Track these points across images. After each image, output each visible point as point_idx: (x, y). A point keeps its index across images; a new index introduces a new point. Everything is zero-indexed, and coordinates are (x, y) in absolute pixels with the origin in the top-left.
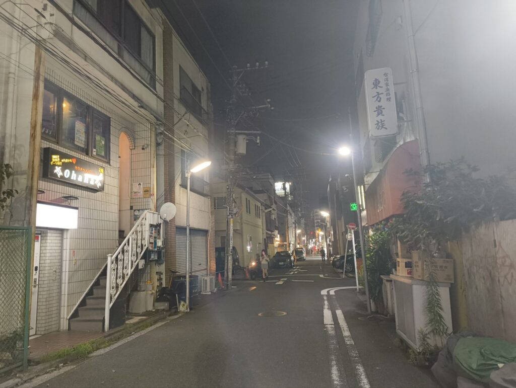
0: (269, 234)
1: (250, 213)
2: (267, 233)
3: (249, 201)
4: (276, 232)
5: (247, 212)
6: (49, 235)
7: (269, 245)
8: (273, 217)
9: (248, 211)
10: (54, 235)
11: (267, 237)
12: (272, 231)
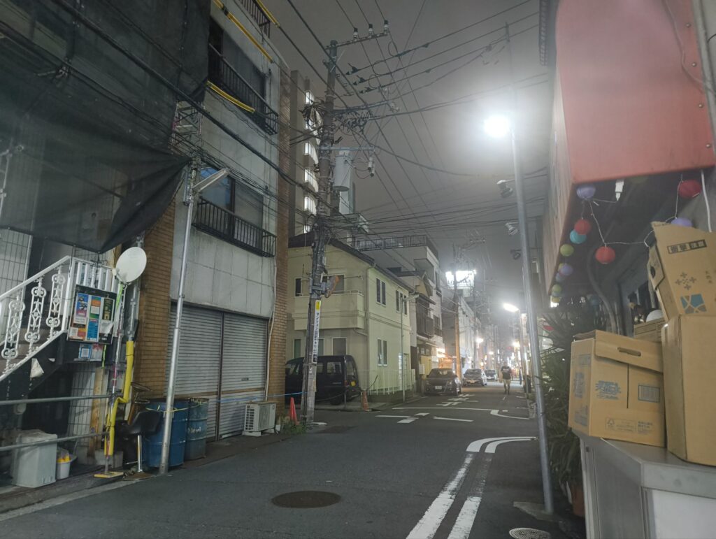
0: (422, 340)
1: (384, 303)
2: (418, 338)
3: (384, 284)
4: (438, 339)
5: (379, 301)
7: (423, 358)
8: (432, 315)
9: (382, 298)
11: (418, 345)
12: (429, 337)
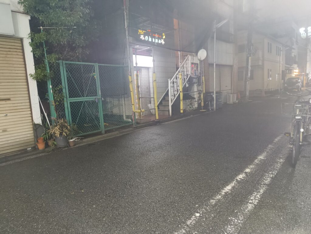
1: (271, 52)
2: (286, 66)
3: (271, 44)
5: (268, 52)
6: (142, 70)
7: (287, 75)
10: (145, 70)
11: (285, 69)
12: (291, 65)
